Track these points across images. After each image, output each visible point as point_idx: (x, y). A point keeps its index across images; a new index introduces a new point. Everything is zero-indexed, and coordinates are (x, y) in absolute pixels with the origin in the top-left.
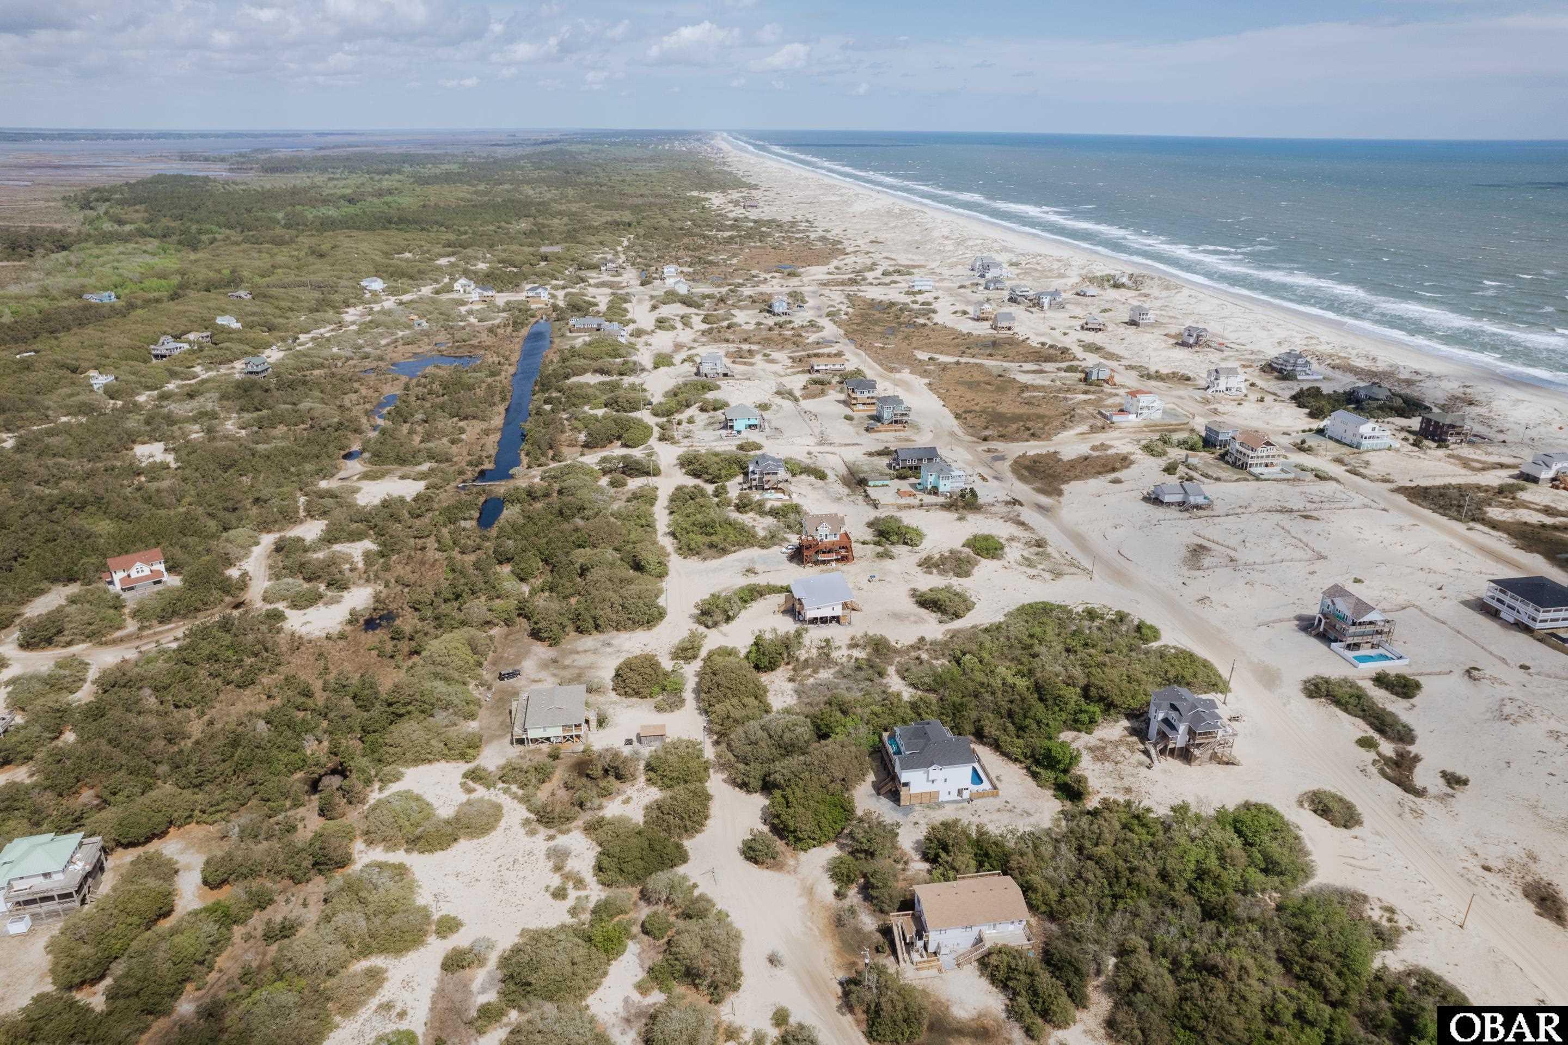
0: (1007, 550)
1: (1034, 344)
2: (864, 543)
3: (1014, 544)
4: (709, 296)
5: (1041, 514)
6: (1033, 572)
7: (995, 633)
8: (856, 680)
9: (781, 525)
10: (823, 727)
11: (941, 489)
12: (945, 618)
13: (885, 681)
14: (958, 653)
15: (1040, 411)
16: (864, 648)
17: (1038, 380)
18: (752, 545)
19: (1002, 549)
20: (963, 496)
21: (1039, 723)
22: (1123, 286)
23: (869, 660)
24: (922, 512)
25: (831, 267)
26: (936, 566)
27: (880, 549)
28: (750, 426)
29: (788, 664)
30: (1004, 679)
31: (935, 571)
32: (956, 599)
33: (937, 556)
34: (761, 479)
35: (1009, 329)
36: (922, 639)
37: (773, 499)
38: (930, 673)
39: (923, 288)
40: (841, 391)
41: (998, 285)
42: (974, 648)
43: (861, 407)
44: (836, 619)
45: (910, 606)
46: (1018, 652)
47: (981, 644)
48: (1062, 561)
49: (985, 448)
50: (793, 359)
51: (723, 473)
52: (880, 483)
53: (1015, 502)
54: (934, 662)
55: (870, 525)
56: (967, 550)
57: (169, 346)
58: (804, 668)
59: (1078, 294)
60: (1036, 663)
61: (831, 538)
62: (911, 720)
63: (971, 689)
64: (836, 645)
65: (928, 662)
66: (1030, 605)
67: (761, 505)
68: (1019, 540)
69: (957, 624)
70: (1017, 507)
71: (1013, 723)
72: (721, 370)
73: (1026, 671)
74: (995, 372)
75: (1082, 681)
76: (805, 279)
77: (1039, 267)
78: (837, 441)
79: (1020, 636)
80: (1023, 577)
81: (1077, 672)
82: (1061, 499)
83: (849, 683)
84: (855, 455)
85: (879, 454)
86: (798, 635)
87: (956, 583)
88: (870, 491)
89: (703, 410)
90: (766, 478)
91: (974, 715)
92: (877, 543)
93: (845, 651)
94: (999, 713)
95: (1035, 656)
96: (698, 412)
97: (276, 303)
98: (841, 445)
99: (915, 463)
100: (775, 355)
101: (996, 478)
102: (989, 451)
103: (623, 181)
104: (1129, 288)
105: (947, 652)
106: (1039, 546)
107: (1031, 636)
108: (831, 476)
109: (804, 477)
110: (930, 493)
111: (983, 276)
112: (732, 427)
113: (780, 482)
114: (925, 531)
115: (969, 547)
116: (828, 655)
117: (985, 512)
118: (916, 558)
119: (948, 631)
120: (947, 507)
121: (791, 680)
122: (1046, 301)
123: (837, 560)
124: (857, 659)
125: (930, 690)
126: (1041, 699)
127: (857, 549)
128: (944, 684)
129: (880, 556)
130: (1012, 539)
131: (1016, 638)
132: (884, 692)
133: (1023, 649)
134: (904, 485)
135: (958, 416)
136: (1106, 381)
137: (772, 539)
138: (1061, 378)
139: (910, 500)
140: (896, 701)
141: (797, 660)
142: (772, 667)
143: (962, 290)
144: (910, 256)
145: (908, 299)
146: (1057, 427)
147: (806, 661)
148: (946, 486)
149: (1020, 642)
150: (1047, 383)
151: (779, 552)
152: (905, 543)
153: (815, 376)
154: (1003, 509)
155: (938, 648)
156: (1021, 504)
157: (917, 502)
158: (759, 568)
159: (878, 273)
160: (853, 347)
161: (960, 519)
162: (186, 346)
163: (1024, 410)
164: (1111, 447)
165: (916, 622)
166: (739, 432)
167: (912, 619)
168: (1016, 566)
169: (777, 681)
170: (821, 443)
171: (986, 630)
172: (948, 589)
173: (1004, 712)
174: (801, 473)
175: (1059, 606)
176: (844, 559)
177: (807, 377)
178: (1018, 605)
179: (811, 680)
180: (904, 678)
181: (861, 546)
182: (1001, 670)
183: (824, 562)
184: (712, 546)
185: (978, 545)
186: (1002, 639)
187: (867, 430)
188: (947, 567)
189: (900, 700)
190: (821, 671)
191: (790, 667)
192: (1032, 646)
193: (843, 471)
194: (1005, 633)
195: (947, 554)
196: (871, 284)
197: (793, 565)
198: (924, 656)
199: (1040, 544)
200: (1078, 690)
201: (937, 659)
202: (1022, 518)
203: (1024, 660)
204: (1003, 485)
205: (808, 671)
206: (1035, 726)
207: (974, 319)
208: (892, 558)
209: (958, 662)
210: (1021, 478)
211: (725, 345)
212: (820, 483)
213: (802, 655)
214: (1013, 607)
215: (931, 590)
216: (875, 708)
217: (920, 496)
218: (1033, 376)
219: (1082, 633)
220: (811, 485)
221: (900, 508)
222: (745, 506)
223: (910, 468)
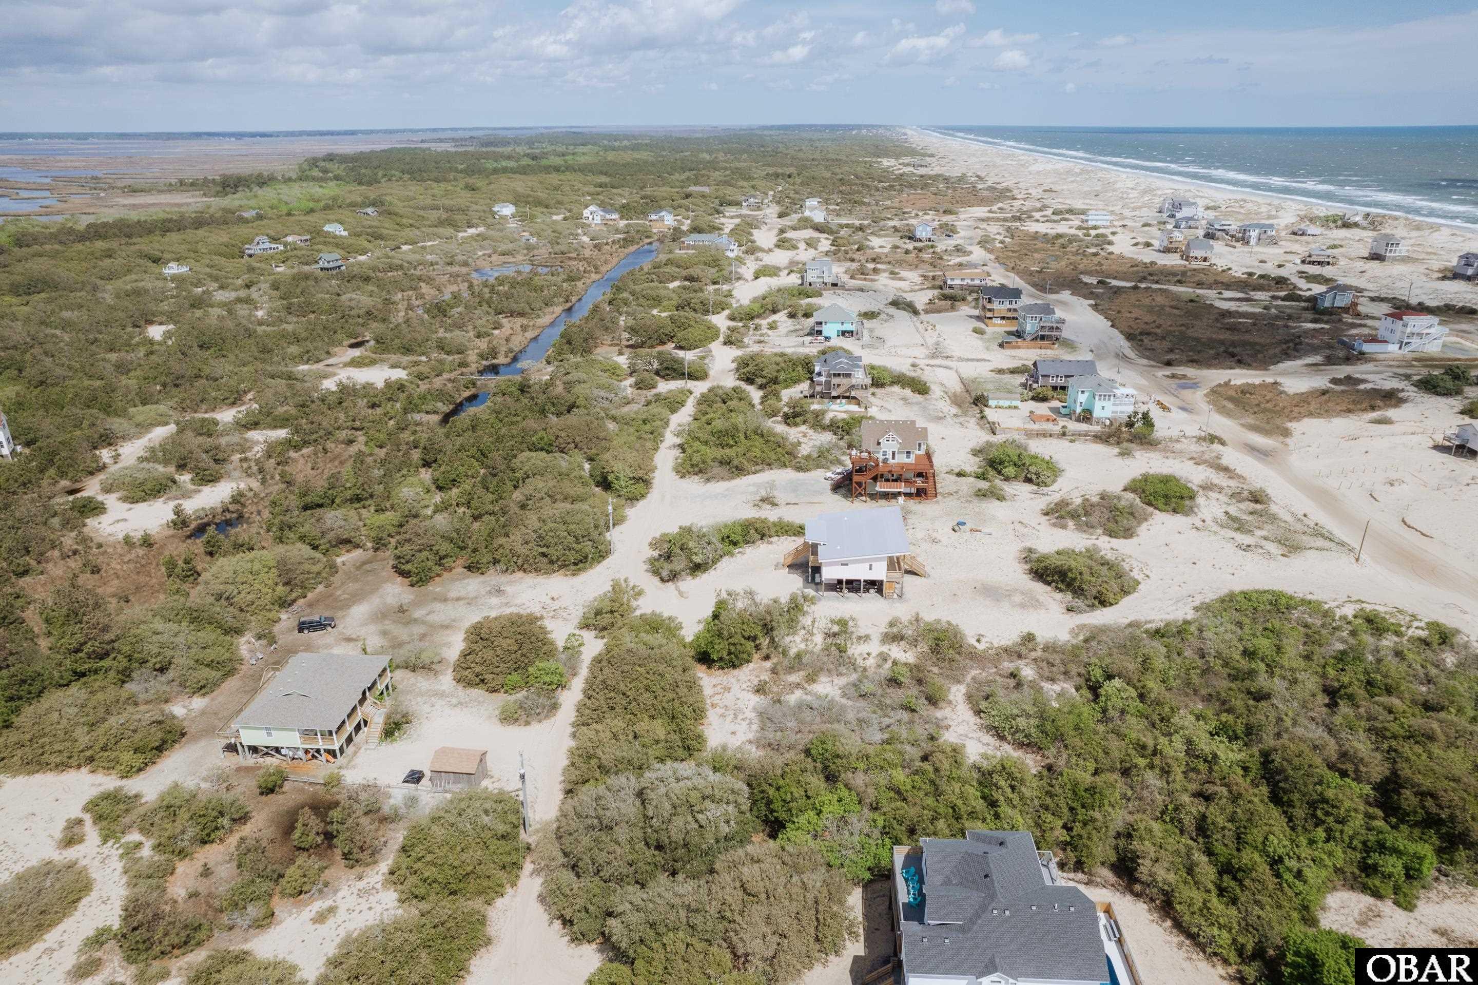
0: (1200, 500)
1: (1237, 275)
2: (960, 474)
3: (1214, 495)
4: (847, 226)
5: (1258, 459)
6: (1247, 540)
7: (1175, 642)
8: (881, 706)
9: (842, 443)
10: (777, 805)
11: (1097, 413)
12: (1079, 603)
13: (939, 714)
14: (1097, 674)
15: (1247, 337)
16: (914, 643)
17: (1245, 308)
18: (784, 466)
19: (1192, 498)
20: (1130, 425)
21: (1275, 862)
22: (1356, 225)
23: (918, 667)
24: (1064, 443)
25: (995, 208)
26: (1074, 515)
27: (984, 485)
28: (844, 333)
29: (767, 658)
30: (1189, 742)
31: (1071, 524)
32: (1104, 570)
33: (1078, 501)
34: (828, 383)
35: (1205, 260)
36: (1029, 638)
37: (839, 410)
38: (1031, 710)
39: (1099, 223)
40: (976, 308)
41: (1191, 223)
42: (1132, 666)
43: (998, 321)
44: (875, 585)
45: (1019, 576)
46: (1222, 684)
47: (1146, 660)
48: (1299, 526)
49: (1168, 373)
50: (925, 277)
51: (782, 376)
52: (1006, 403)
53: (1212, 439)
54: (1046, 685)
55: (976, 453)
56: (1130, 496)
57: (261, 246)
58: (791, 669)
59: (1295, 233)
60: (1263, 714)
61: (901, 459)
62: (972, 815)
63: (1116, 754)
64: (862, 632)
65: (1033, 685)
66: (1246, 595)
67: (818, 415)
68: (1220, 489)
69: (1101, 617)
70: (1216, 447)
71: (1209, 852)
72: (829, 280)
73: (1240, 730)
74: (1185, 297)
75: (1378, 769)
76: (962, 216)
77: (1242, 211)
78: (957, 353)
79: (1226, 652)
80: (1230, 547)
81: (1361, 745)
82: (1288, 440)
83: (864, 709)
84: (978, 371)
85: (1013, 371)
86: (795, 607)
87: (1107, 546)
88: (987, 411)
89: (792, 316)
90: (835, 381)
91: (1119, 818)
92: (982, 476)
93: (875, 647)
94: (1177, 822)
95: (1261, 696)
96: (785, 318)
97: (398, 219)
98: (961, 359)
99: (1061, 382)
100: (904, 274)
101: (1183, 409)
102: (1173, 376)
103: (800, 150)
104: (1364, 228)
105: (1074, 669)
106: (1257, 501)
107: (1249, 654)
108: (936, 391)
109: (896, 389)
110: (1078, 420)
111: (1173, 216)
112: (820, 333)
113: (853, 387)
114: (1062, 465)
115: (1134, 491)
116: (842, 650)
117: (1165, 450)
118: (1042, 503)
119: (1082, 627)
120: (1103, 438)
121: (760, 690)
122: (1254, 234)
123: (908, 495)
124: (895, 663)
125: (1027, 745)
126: (1275, 799)
127: (945, 483)
128: (1059, 737)
129: (982, 494)
130: (1208, 487)
131: (1218, 656)
132: (932, 738)
133: (1233, 678)
134: (1042, 409)
135: (1130, 337)
136: (1346, 310)
137: (820, 459)
138: (1277, 307)
139: (1049, 426)
140: (946, 765)
141: (785, 653)
142: (733, 661)
143: (1146, 228)
144: (1087, 201)
145: (1080, 233)
146: (1275, 356)
147: (799, 656)
148: (1104, 410)
149: (1226, 664)
150: (1258, 310)
151: (822, 477)
152: (1028, 480)
153: (947, 291)
154: (1194, 448)
155: (1056, 659)
156: (1223, 443)
157: (1057, 429)
158: (781, 496)
159: (1049, 212)
160: (1002, 270)
161: (1121, 454)
162: (281, 248)
163: (1225, 336)
164: (1364, 381)
165: (1023, 606)
166: (827, 339)
167: (1017, 598)
168: (1215, 528)
169: (735, 688)
170: (934, 356)
171: (1158, 634)
172: (1090, 554)
173: (1189, 822)
174: (893, 383)
175: (1304, 602)
176: (920, 493)
177: (936, 292)
178: (1224, 591)
179: (798, 694)
180: (978, 712)
181: (954, 478)
182: (1184, 719)
183: (886, 496)
184: (725, 462)
185: (1150, 489)
186: (1188, 653)
187: (1001, 345)
188: (1093, 519)
189: (957, 763)
190: (823, 679)
191: (768, 664)
192: (1251, 674)
193: (956, 386)
194: (1195, 643)
195: (1095, 499)
196: (1038, 221)
197: (837, 497)
198: (1028, 672)
199: (1257, 498)
200: (1367, 789)
201: (1053, 680)
202: (1224, 462)
203: (1238, 702)
204: (1195, 417)
205: (794, 678)
206: (1263, 869)
207: (1160, 251)
208: (1001, 498)
209: (1094, 689)
210: (1222, 410)
211: (849, 264)
212: (919, 398)
213: (795, 643)
214: (1210, 596)
215: (1058, 553)
216: (900, 776)
217: (1062, 422)
218: (1238, 303)
219: (1359, 658)
220: (904, 399)
221: (1030, 434)
222: (796, 415)
223: (1055, 388)
